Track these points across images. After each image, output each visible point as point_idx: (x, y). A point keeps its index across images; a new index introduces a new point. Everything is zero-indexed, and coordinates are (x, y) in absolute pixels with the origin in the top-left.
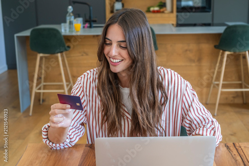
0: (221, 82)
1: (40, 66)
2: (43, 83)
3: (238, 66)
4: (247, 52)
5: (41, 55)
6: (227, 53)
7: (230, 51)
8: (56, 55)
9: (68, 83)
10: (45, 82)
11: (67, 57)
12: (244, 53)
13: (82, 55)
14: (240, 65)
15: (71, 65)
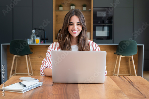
0: (118, 74)
1: (15, 63)
2: (15, 73)
3: (127, 65)
4: (132, 56)
5: (16, 56)
6: (121, 56)
7: (122, 55)
8: (24, 56)
9: (30, 74)
10: (16, 73)
11: (30, 59)
12: (130, 56)
13: (39, 58)
14: (129, 65)
15: (32, 63)
